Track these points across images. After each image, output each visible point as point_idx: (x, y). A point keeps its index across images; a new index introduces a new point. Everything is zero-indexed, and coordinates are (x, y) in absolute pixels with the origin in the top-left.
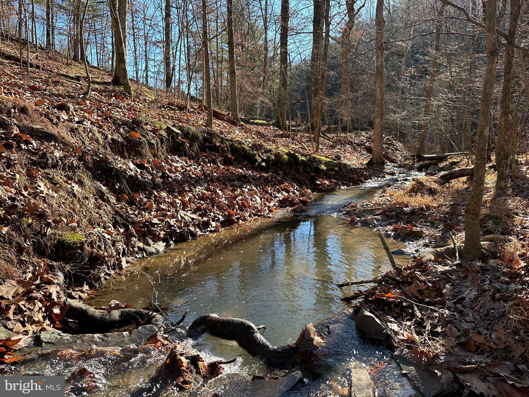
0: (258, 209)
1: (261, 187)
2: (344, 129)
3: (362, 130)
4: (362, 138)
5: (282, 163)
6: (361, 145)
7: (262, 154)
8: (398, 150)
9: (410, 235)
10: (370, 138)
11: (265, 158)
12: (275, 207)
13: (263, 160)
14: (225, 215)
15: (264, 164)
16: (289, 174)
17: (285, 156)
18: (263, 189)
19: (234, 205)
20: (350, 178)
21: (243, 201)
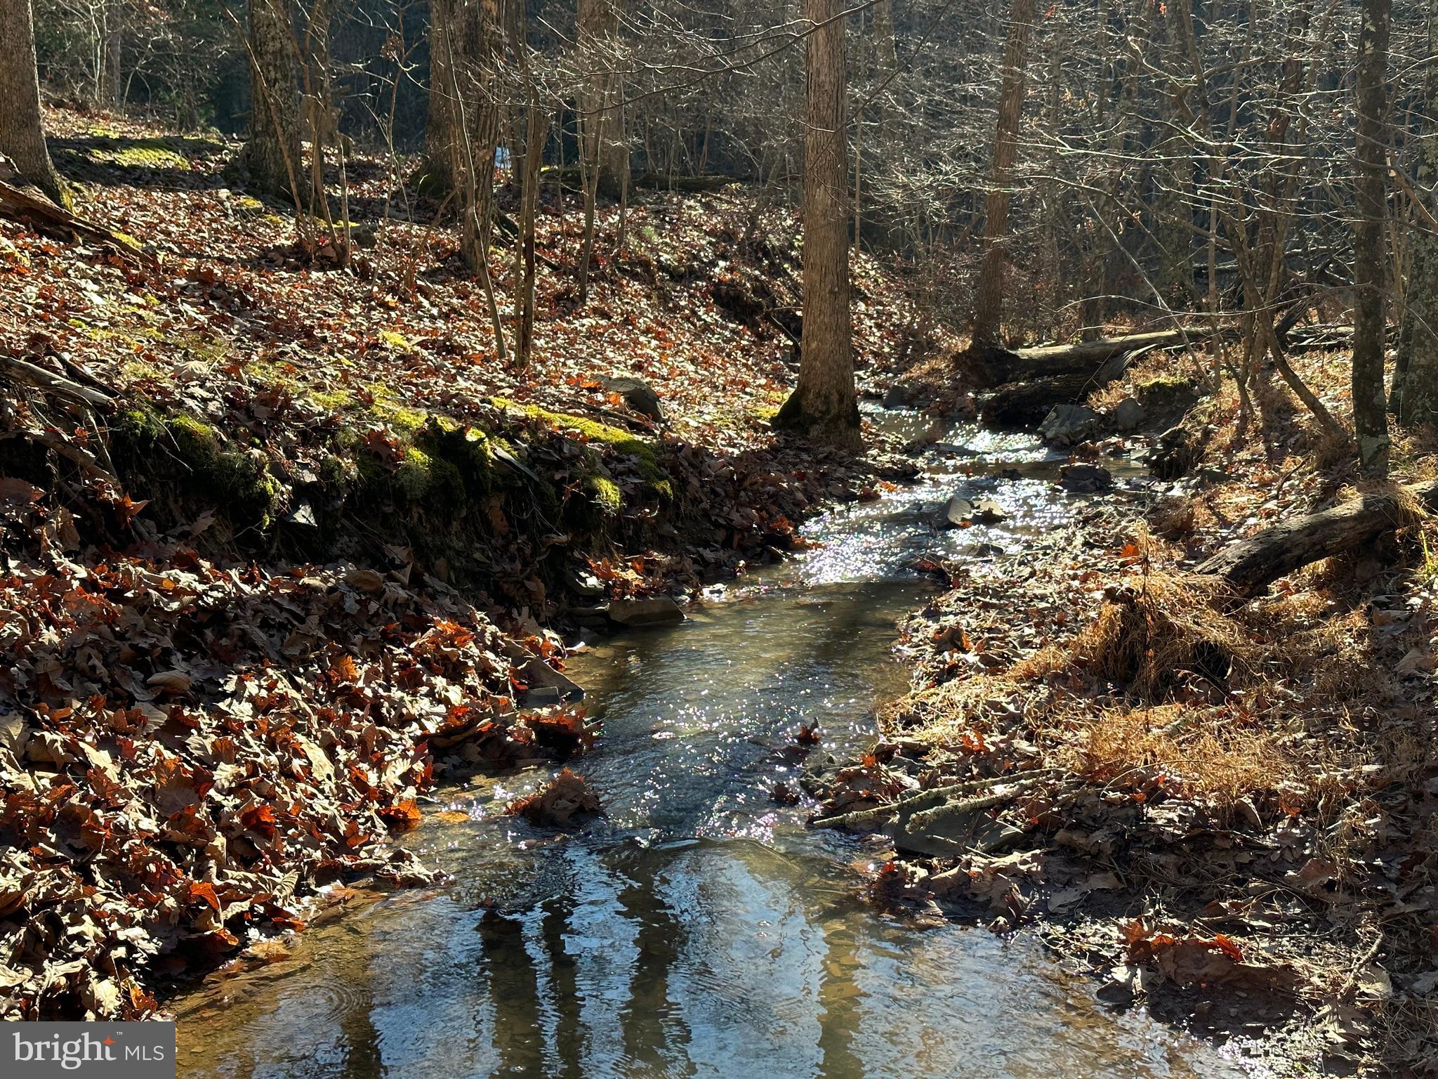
0: (334, 830)
1: (315, 668)
2: (609, 194)
3: (688, 189)
4: (692, 235)
5: (399, 496)
6: (693, 274)
7: (291, 455)
8: (865, 299)
9: (1231, 986)
10: (728, 236)
11: (309, 478)
12: (411, 792)
13: (302, 493)
14: (165, 914)
15: (303, 516)
16: (440, 552)
17: (417, 455)
18: (326, 680)
19: (202, 832)
20: (730, 528)
21: (246, 797)
